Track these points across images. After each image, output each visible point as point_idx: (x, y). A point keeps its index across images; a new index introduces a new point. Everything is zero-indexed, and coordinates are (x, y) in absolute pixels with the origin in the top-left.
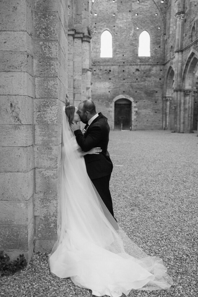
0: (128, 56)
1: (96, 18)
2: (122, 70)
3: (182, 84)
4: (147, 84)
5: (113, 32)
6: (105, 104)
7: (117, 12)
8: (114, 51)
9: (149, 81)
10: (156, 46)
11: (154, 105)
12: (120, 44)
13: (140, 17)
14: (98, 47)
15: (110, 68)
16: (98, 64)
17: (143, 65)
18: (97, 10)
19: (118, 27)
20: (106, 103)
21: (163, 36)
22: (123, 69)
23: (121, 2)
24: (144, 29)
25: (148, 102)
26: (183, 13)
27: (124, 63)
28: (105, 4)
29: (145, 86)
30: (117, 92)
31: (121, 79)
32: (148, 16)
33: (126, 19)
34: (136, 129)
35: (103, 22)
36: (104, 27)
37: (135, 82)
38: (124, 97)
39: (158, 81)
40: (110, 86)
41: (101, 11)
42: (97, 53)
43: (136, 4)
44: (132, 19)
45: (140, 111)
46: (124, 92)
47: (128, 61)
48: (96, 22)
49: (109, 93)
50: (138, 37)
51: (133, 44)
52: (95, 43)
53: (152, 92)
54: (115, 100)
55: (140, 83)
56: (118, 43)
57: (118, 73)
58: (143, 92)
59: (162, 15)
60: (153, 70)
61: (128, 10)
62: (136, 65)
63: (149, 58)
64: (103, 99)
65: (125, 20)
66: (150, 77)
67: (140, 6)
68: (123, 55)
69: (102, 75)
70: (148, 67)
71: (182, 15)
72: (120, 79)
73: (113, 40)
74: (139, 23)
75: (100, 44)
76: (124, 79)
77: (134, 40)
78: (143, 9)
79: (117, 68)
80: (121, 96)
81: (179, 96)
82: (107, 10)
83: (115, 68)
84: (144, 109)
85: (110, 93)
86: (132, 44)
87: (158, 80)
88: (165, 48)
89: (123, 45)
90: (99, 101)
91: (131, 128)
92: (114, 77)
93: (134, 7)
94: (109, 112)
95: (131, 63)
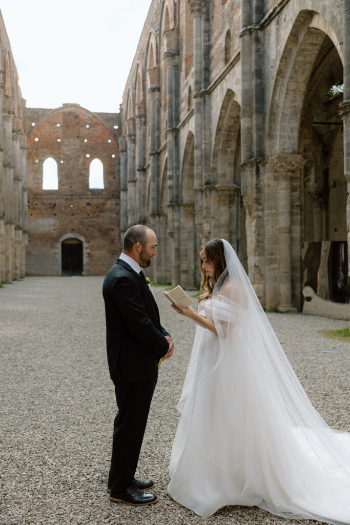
0: (77, 187)
1: (37, 144)
2: (70, 204)
5: (58, 159)
6: (49, 245)
7: (63, 137)
8: (60, 182)
9: (103, 217)
10: (111, 176)
11: (110, 245)
12: (67, 174)
13: (90, 143)
14: (40, 176)
15: (55, 201)
16: (41, 197)
17: (95, 198)
18: (38, 134)
19: (63, 154)
20: (50, 243)
21: (117, 166)
22: (72, 203)
23: (68, 126)
24: (96, 157)
25: (102, 242)
28: (47, 129)
29: (98, 223)
30: (63, 231)
31: (69, 214)
32: (100, 143)
34: (88, 274)
35: (46, 148)
36: (47, 154)
37: (87, 218)
38: (73, 236)
39: (114, 217)
40: (55, 222)
41: (42, 135)
42: (39, 184)
43: (85, 129)
44: (81, 145)
45: (93, 253)
46: (73, 230)
47: (76, 193)
48: (37, 149)
49: (55, 232)
50: (89, 166)
52: (36, 173)
53: (107, 230)
54: (62, 239)
55: (92, 220)
56: (64, 173)
57: (65, 208)
58: (96, 230)
59: (115, 141)
60: (107, 204)
61: (76, 135)
62: (87, 198)
63: (102, 190)
64: (47, 238)
65: (72, 146)
66: (104, 212)
67: (90, 131)
68: (71, 187)
69: (45, 209)
70: (101, 201)
73: (58, 169)
74: (89, 150)
75: (43, 174)
76: (73, 215)
77: (83, 169)
78: (93, 134)
79: (64, 202)
80: (69, 235)
82: (50, 135)
83: (61, 202)
84: (98, 250)
86: (81, 174)
87: (114, 215)
89: (71, 175)
90: (41, 240)
91: (83, 273)
92: (60, 212)
93: (83, 132)
94: (55, 254)
95: (80, 196)
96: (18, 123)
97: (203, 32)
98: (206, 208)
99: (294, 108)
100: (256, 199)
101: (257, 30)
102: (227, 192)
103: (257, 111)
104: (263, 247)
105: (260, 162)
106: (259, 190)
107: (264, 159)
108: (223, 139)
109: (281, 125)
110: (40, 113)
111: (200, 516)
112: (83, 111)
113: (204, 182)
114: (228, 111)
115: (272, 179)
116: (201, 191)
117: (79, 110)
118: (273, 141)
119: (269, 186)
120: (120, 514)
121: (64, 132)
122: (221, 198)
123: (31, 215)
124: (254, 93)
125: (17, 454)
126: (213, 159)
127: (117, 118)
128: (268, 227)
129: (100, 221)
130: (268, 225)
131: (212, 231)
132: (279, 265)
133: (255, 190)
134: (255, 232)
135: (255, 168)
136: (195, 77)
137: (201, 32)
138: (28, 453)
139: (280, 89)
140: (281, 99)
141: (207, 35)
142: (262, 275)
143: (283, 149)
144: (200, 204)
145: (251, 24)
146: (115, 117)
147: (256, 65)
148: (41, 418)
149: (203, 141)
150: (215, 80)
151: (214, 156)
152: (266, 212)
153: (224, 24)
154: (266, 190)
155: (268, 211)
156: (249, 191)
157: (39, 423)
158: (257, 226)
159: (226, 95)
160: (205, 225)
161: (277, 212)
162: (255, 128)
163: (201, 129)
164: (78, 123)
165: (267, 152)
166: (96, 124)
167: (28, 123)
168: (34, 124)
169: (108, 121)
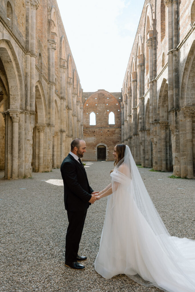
0: (103, 124)
1: (87, 107)
5: (96, 113)
6: (92, 148)
8: (97, 122)
9: (114, 136)
10: (118, 119)
13: (109, 105)
14: (88, 120)
15: (95, 130)
16: (89, 128)
17: (111, 128)
18: (88, 102)
19: (98, 110)
22: (101, 131)
23: (100, 99)
24: (111, 111)
27: (101, 127)
28: (91, 100)
30: (98, 142)
32: (113, 105)
33: (102, 107)
34: (108, 161)
35: (91, 108)
36: (91, 110)
37: (107, 137)
38: (102, 144)
39: (119, 136)
40: (95, 139)
41: (90, 103)
42: (88, 123)
44: (105, 106)
46: (102, 142)
47: (103, 126)
48: (87, 109)
49: (94, 143)
50: (108, 115)
52: (87, 118)
53: (116, 142)
54: (97, 146)
55: (110, 137)
56: (98, 118)
57: (99, 133)
58: (111, 142)
60: (116, 131)
61: (103, 102)
62: (108, 128)
63: (114, 125)
64: (91, 145)
66: (115, 134)
67: (109, 100)
68: (101, 124)
69: (91, 133)
70: (114, 129)
72: (100, 136)
73: (96, 117)
74: (109, 109)
75: (90, 119)
76: (102, 136)
77: (106, 116)
78: (110, 102)
80: (100, 144)
82: (92, 103)
83: (97, 130)
86: (105, 119)
89: (101, 119)
90: (89, 146)
91: (106, 160)
92: (97, 134)
93: (106, 101)
94: (94, 152)
95: (105, 127)
96: (79, 98)
97: (153, 55)
98: (155, 131)
99: (193, 85)
100: (175, 127)
101: (175, 51)
102: (164, 124)
103: (175, 87)
104: (179, 148)
105: (177, 110)
106: (177, 122)
107: (179, 108)
108: (162, 100)
109: (187, 93)
110: (89, 94)
111: (105, 279)
112: (106, 92)
113: (154, 120)
114: (164, 88)
115: (183, 117)
116: (153, 124)
117: (104, 92)
118: (183, 100)
119: (181, 121)
120: (69, 273)
121: (98, 101)
122: (161, 127)
123: (85, 136)
124: (174, 79)
125: (40, 239)
126: (158, 110)
127: (120, 94)
128: (182, 139)
129: (113, 138)
130: (181, 138)
131: (158, 142)
132: (187, 157)
133: (175, 123)
134: (175, 142)
135: (175, 113)
136: (150, 74)
137: (152, 55)
138: (44, 239)
139: (186, 76)
140: (186, 81)
141: (155, 55)
142: (179, 161)
143: (188, 104)
144: (152, 130)
145: (173, 48)
147: (175, 67)
148: (58, 223)
149: (153, 102)
150: (158, 75)
151: (158, 108)
152: (180, 132)
153: (161, 50)
154: (180, 123)
155: (181, 132)
156: (172, 123)
157: (56, 225)
158: (176, 139)
159: (163, 81)
160: (155, 139)
161: (185, 132)
162: (174, 95)
163: (153, 97)
164: (104, 98)
165: (181, 105)
166: (112, 97)
167: (84, 98)
168: (86, 99)
169: (117, 96)
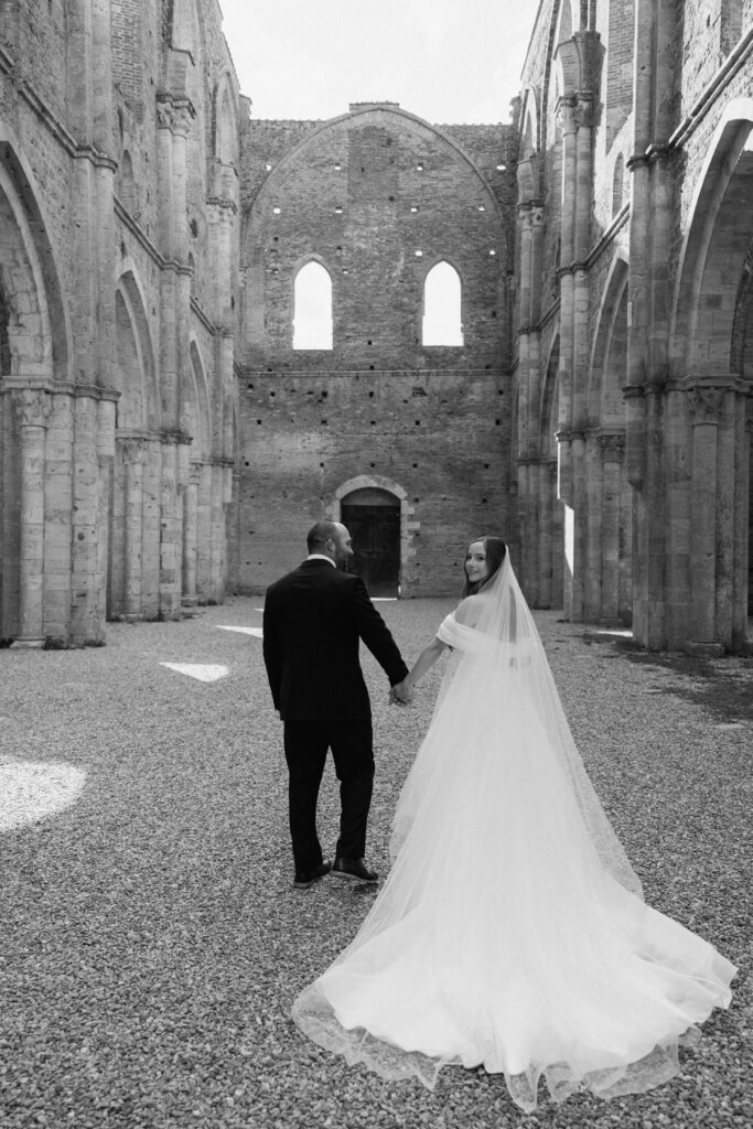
0: (387, 344)
1: (276, 223)
2: (368, 392)
3: (542, 441)
4: (454, 439)
5: (335, 266)
6: (306, 507)
7: (348, 201)
8: (339, 330)
9: (459, 429)
10: (482, 311)
11: (479, 511)
12: (360, 305)
13: (426, 217)
14: (284, 314)
15: (325, 385)
16: (285, 371)
17: (438, 374)
18: (282, 195)
20: (310, 502)
21: (504, 278)
22: (371, 389)
23: (363, 170)
24: (440, 256)
25: (456, 500)
26: (537, 206)
27: (372, 368)
28: (306, 179)
29: (445, 447)
30: (347, 467)
31: (363, 422)
32: (453, 214)
33: (379, 224)
34: (414, 593)
35: (301, 234)
36: (303, 251)
37: (413, 433)
38: (375, 485)
39: (490, 429)
40: (324, 444)
41: (293, 199)
42: (282, 335)
43: (413, 175)
44: (400, 222)
45: (430, 531)
46: (373, 465)
47: (385, 360)
48: (277, 236)
49: (322, 470)
50: (422, 283)
51: (402, 304)
52: (274, 303)
53: (469, 467)
54: (341, 493)
55: (429, 436)
56: (350, 302)
57: (353, 402)
58: (439, 468)
59: (499, 208)
60: (472, 392)
61: (386, 194)
62: (413, 374)
63: (458, 351)
64: (300, 489)
65: (374, 226)
66: (462, 415)
67: (426, 182)
68: (370, 343)
69: (297, 407)
70: (454, 382)
71: (537, 211)
72: (361, 424)
73: (334, 293)
74: (423, 238)
75: (292, 307)
76: (373, 423)
77: (406, 291)
78: (435, 190)
79: (348, 384)
80: (363, 481)
81: (532, 479)
82: (314, 197)
83: (343, 386)
84: (442, 524)
85: (326, 471)
86: (399, 307)
87: (492, 423)
88: (511, 319)
89: (370, 308)
90: (285, 496)
91: (400, 589)
92: (339, 414)
93: (409, 183)
95: (396, 370)
110: (288, 133)
112: (408, 123)
117: (396, 120)
121: (353, 187)
123: (259, 422)
127: (507, 141)
129: (449, 440)
146: (498, 136)
164: (392, 160)
166: (446, 159)
167: (256, 163)
168: (269, 168)
169: (479, 149)
